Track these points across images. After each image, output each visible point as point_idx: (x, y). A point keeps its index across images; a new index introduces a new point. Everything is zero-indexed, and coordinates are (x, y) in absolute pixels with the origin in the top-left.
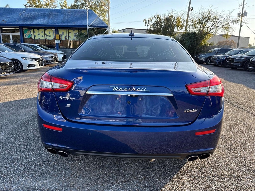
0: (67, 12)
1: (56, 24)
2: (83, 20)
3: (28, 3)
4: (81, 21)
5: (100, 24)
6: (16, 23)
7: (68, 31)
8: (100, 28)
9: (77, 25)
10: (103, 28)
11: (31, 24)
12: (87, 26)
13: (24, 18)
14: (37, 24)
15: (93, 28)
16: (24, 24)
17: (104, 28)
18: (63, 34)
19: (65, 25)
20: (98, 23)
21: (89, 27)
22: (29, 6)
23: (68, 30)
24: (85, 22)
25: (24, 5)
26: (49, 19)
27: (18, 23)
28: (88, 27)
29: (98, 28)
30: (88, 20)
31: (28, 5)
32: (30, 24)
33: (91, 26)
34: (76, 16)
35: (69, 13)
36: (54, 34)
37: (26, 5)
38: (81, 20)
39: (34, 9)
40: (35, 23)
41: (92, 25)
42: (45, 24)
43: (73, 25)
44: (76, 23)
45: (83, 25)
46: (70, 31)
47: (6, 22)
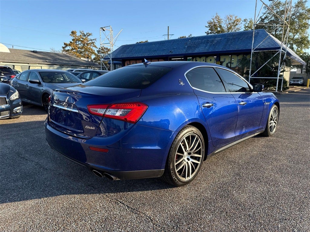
0: (232, 36)
1: (217, 51)
2: (248, 43)
3: (209, 29)
4: (245, 45)
5: (271, 46)
6: (180, 53)
7: (230, 58)
8: (268, 51)
9: (240, 49)
10: (272, 50)
11: (193, 52)
12: (251, 49)
13: (188, 47)
14: (198, 52)
15: (259, 51)
16: (187, 53)
17: (274, 50)
18: (224, 61)
19: (226, 50)
20: (268, 44)
21: (254, 51)
22: (211, 33)
23: (231, 56)
24: (249, 46)
25: (206, 33)
26: (210, 46)
27: (182, 53)
28: (252, 51)
29: (266, 51)
30: (253, 43)
31: (210, 31)
32: (191, 53)
33: (256, 50)
34: (241, 39)
35: (234, 36)
36: (216, 61)
37: (208, 32)
38: (246, 43)
39: (215, 35)
40: (196, 51)
41: (258, 48)
42: (206, 51)
43: (235, 49)
44: (238, 48)
45: (247, 49)
46: (233, 56)
47: (172, 53)
